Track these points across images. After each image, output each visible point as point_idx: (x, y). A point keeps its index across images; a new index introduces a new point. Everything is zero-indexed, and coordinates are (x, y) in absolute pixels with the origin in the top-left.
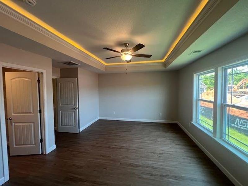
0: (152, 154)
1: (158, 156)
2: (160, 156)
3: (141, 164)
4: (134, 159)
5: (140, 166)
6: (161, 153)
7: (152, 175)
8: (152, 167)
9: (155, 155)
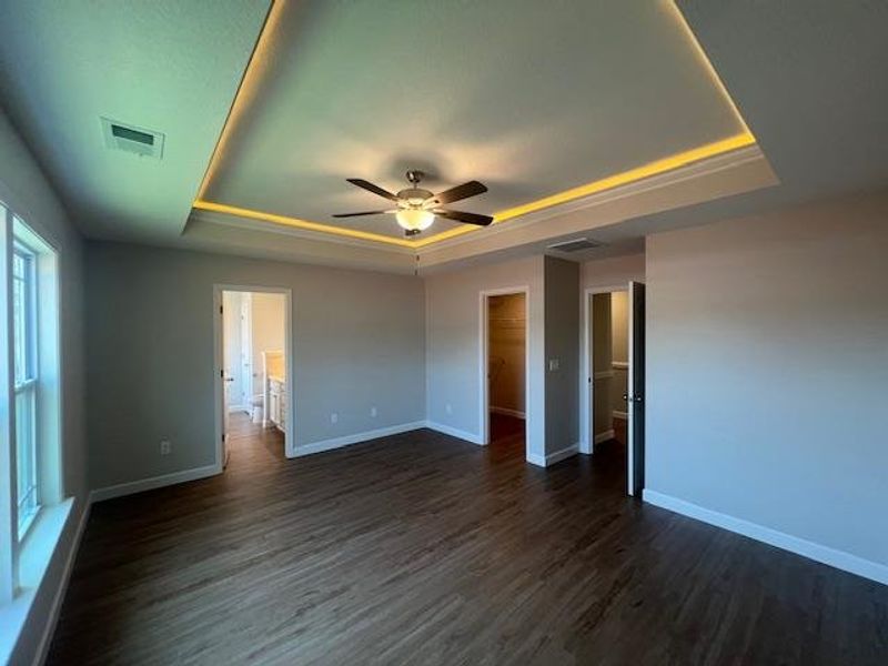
0: (337, 587)
1: (317, 592)
2: (309, 597)
3: (349, 541)
4: (379, 540)
5: (349, 537)
6: (309, 613)
7: (312, 538)
8: (317, 551)
9: (327, 590)
